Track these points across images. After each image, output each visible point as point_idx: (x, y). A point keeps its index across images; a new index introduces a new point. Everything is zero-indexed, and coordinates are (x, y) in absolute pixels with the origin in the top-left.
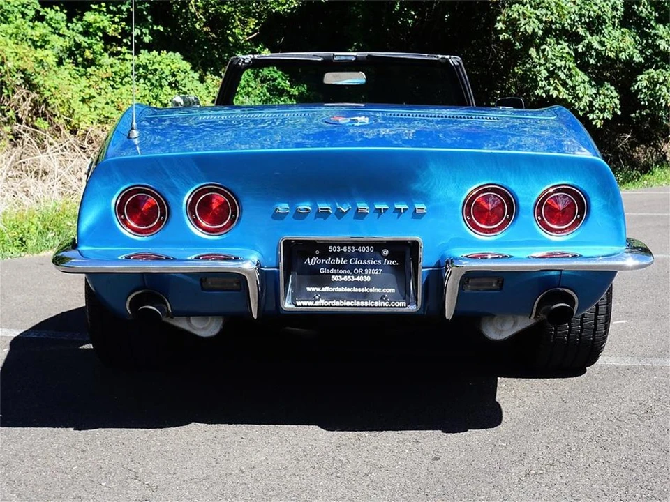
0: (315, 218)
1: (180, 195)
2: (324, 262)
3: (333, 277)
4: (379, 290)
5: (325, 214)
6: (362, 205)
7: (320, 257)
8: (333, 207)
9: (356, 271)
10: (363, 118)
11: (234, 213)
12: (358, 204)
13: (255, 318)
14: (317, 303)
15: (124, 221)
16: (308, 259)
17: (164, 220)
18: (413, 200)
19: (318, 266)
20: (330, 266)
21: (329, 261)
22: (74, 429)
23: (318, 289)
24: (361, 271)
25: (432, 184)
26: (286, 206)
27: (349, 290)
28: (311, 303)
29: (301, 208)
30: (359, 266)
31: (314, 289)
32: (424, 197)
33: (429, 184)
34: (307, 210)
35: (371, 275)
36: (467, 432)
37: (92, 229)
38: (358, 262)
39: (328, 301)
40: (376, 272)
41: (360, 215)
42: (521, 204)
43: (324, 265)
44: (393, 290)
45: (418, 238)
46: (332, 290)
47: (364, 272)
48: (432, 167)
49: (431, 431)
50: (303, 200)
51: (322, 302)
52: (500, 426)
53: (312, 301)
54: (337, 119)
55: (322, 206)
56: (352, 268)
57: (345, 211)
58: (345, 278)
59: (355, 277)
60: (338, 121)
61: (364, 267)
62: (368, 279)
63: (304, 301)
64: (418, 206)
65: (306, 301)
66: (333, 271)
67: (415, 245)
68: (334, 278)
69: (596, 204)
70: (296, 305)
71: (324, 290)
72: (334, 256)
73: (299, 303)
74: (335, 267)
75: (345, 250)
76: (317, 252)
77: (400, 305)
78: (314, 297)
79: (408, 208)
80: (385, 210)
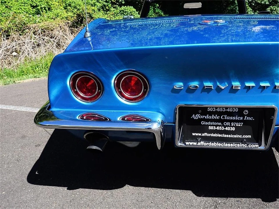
0: (201, 93)
2: (204, 117)
3: (210, 127)
4: (240, 136)
5: (209, 89)
6: (236, 84)
7: (202, 114)
9: (225, 124)
11: (146, 88)
12: (233, 83)
13: (159, 149)
14: (199, 144)
15: (76, 93)
16: (194, 115)
18: (275, 80)
19: (200, 120)
20: (207, 120)
21: (207, 117)
22: (67, 189)
23: (200, 134)
24: (228, 124)
26: (181, 84)
27: (220, 135)
28: (195, 144)
29: (192, 85)
30: (227, 121)
31: (197, 134)
34: (196, 87)
35: (235, 127)
37: (57, 98)
38: (226, 117)
39: (206, 143)
40: (238, 125)
43: (204, 120)
44: (250, 136)
45: (275, 106)
46: (209, 135)
47: (231, 124)
50: (193, 80)
51: (202, 143)
53: (196, 142)
55: (207, 84)
56: (222, 121)
57: (223, 88)
58: (218, 128)
59: (225, 128)
61: (231, 121)
62: (233, 129)
63: (190, 142)
64: (277, 84)
65: (192, 142)
66: (209, 123)
67: (271, 111)
68: (211, 128)
70: (185, 144)
71: (203, 135)
72: (211, 113)
73: (187, 143)
74: (212, 120)
75: (218, 110)
76: (200, 111)
77: (254, 146)
78: (197, 140)
79: (270, 85)
80: (253, 87)
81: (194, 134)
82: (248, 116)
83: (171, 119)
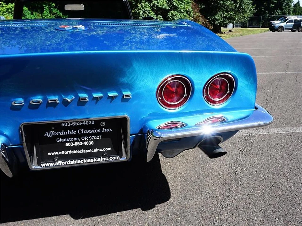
0: (47, 107)
2: (59, 134)
3: (66, 144)
4: (100, 150)
5: (54, 104)
6: (83, 95)
7: (56, 131)
8: (61, 98)
9: (83, 138)
10: (81, 26)
12: (79, 95)
14: (57, 164)
16: (47, 132)
18: (122, 89)
19: (55, 137)
21: (63, 133)
23: (57, 153)
24: (86, 138)
25: (135, 78)
26: (21, 100)
27: (79, 152)
28: (52, 164)
29: (33, 100)
30: (85, 135)
31: (53, 154)
32: (129, 87)
33: (133, 78)
34: (39, 102)
35: (94, 140)
38: (84, 132)
39: (65, 161)
40: (97, 138)
41: (82, 103)
42: (196, 87)
43: (60, 136)
44: (110, 149)
45: (126, 115)
46: (67, 152)
47: (88, 138)
48: (136, 66)
50: (35, 94)
51: (60, 163)
53: (52, 162)
54: (63, 26)
55: (51, 98)
56: (79, 136)
57: (69, 101)
59: (83, 143)
60: (65, 28)
61: (88, 135)
62: (92, 143)
63: (46, 163)
64: (125, 93)
65: (48, 163)
66: (66, 140)
67: (123, 122)
68: (68, 145)
70: (41, 166)
71: (60, 153)
72: (66, 129)
73: (43, 165)
74: (68, 136)
75: (73, 124)
76: (53, 128)
77: (116, 158)
78: (54, 160)
79: (118, 95)
80: (101, 98)
81: (49, 154)
82: (105, 127)
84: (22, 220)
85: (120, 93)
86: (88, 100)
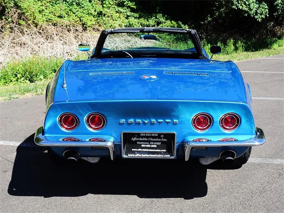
0: (135, 125)
1: (83, 116)
2: (139, 139)
3: (142, 145)
4: (160, 151)
5: (139, 123)
6: (153, 120)
7: (137, 138)
8: (142, 121)
9: (151, 143)
11: (104, 122)
12: (152, 120)
13: (112, 160)
14: (136, 155)
15: (62, 125)
16: (133, 138)
17: (77, 124)
19: (136, 141)
20: (141, 141)
21: (141, 139)
22: (44, 197)
23: (136, 150)
24: (153, 143)
25: (180, 113)
26: (124, 120)
27: (148, 150)
28: (134, 155)
29: (130, 121)
30: (152, 141)
31: (135, 150)
32: (177, 118)
33: (179, 113)
34: (132, 122)
35: (157, 145)
36: (194, 199)
37: (49, 128)
38: (152, 140)
39: (140, 155)
40: (158, 144)
41: (152, 124)
42: (215, 120)
43: (139, 141)
44: (165, 151)
45: (175, 132)
46: (142, 150)
47: (154, 143)
48: (180, 107)
49: (180, 198)
50: (131, 118)
51: (138, 155)
52: (206, 196)
55: (138, 120)
56: (149, 142)
57: (146, 122)
59: (151, 145)
61: (154, 142)
62: (155, 146)
64: (175, 121)
65: (132, 154)
66: (142, 143)
67: (173, 135)
68: (143, 146)
69: (243, 120)
70: (128, 156)
71: (139, 150)
72: (142, 137)
73: (129, 155)
74: (143, 141)
75: (147, 135)
76: (136, 136)
77: (168, 156)
78: (135, 153)
79: (171, 121)
80: (162, 122)
81: (133, 150)
82: (163, 138)
83: (119, 140)
84: (108, 194)
85: (172, 120)
86: (155, 123)
